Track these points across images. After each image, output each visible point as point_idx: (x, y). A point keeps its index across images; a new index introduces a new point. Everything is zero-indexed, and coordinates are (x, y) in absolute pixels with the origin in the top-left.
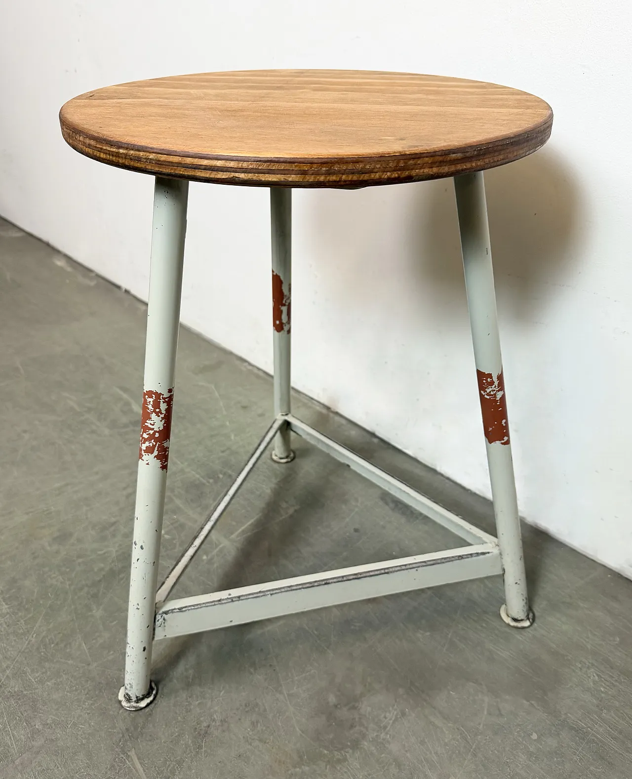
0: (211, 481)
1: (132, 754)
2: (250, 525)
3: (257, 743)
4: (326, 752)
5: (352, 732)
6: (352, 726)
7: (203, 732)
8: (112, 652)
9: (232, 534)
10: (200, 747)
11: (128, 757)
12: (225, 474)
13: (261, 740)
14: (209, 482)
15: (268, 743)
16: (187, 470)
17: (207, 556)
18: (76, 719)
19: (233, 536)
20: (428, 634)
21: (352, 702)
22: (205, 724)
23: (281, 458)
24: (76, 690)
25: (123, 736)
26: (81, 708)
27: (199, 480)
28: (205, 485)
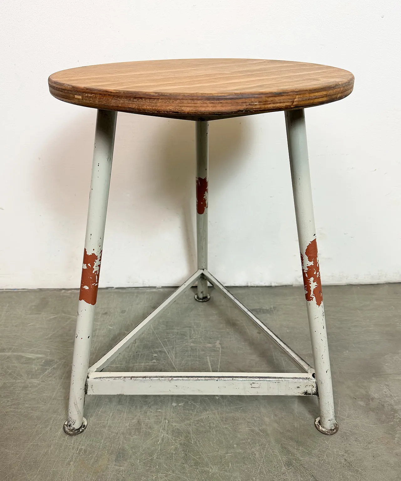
0: (154, 361)
3: (370, 446)
4: (392, 423)
5: (386, 408)
6: (383, 406)
7: (348, 464)
8: (254, 478)
10: (357, 471)
12: (156, 352)
13: (369, 443)
14: (154, 362)
15: (373, 441)
20: (347, 351)
21: (368, 398)
22: (343, 461)
27: (147, 365)
28: (155, 365)
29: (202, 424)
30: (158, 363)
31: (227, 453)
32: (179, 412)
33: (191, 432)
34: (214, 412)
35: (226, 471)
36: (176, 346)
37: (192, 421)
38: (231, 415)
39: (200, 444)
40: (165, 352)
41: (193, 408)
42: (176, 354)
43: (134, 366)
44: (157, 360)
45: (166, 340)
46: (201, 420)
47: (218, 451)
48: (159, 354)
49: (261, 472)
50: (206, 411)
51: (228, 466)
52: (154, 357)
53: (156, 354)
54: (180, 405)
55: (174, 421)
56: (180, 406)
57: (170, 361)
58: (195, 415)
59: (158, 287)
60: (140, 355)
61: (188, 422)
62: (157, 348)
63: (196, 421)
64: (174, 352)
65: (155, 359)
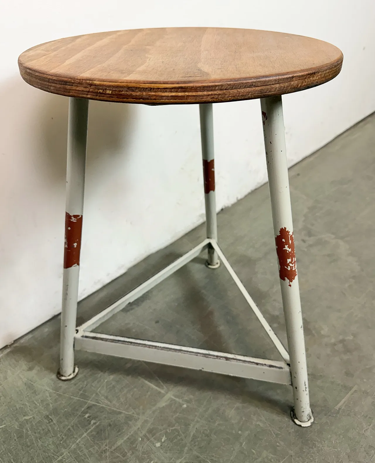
1: (337, 407)
2: (151, 382)
8: (278, 444)
9: (160, 393)
11: (340, 409)
12: (85, 413)
14: (95, 423)
16: (73, 446)
17: (183, 404)
18: (330, 448)
19: (163, 391)
20: (229, 292)
23: (74, 372)
24: (312, 456)
25: (330, 415)
26: (323, 448)
27: (91, 432)
28: (99, 425)
29: (199, 439)
30: (99, 420)
31: (241, 444)
32: (170, 448)
33: (199, 455)
34: (196, 420)
35: (256, 459)
36: (98, 390)
37: (188, 445)
38: (210, 411)
39: (215, 457)
40: (94, 405)
41: (177, 433)
42: (107, 398)
43: (78, 444)
44: (95, 418)
45: (81, 392)
46: (195, 437)
47: (234, 450)
48: (89, 411)
49: (277, 435)
50: (189, 425)
51: (254, 454)
52: (89, 419)
53: (87, 413)
54: (163, 440)
55: (174, 459)
56: (164, 442)
57: (109, 409)
58: (185, 437)
59: (9, 344)
60: (72, 429)
61: (186, 448)
62: (81, 406)
63: (192, 441)
64: (103, 398)
65: (92, 420)
